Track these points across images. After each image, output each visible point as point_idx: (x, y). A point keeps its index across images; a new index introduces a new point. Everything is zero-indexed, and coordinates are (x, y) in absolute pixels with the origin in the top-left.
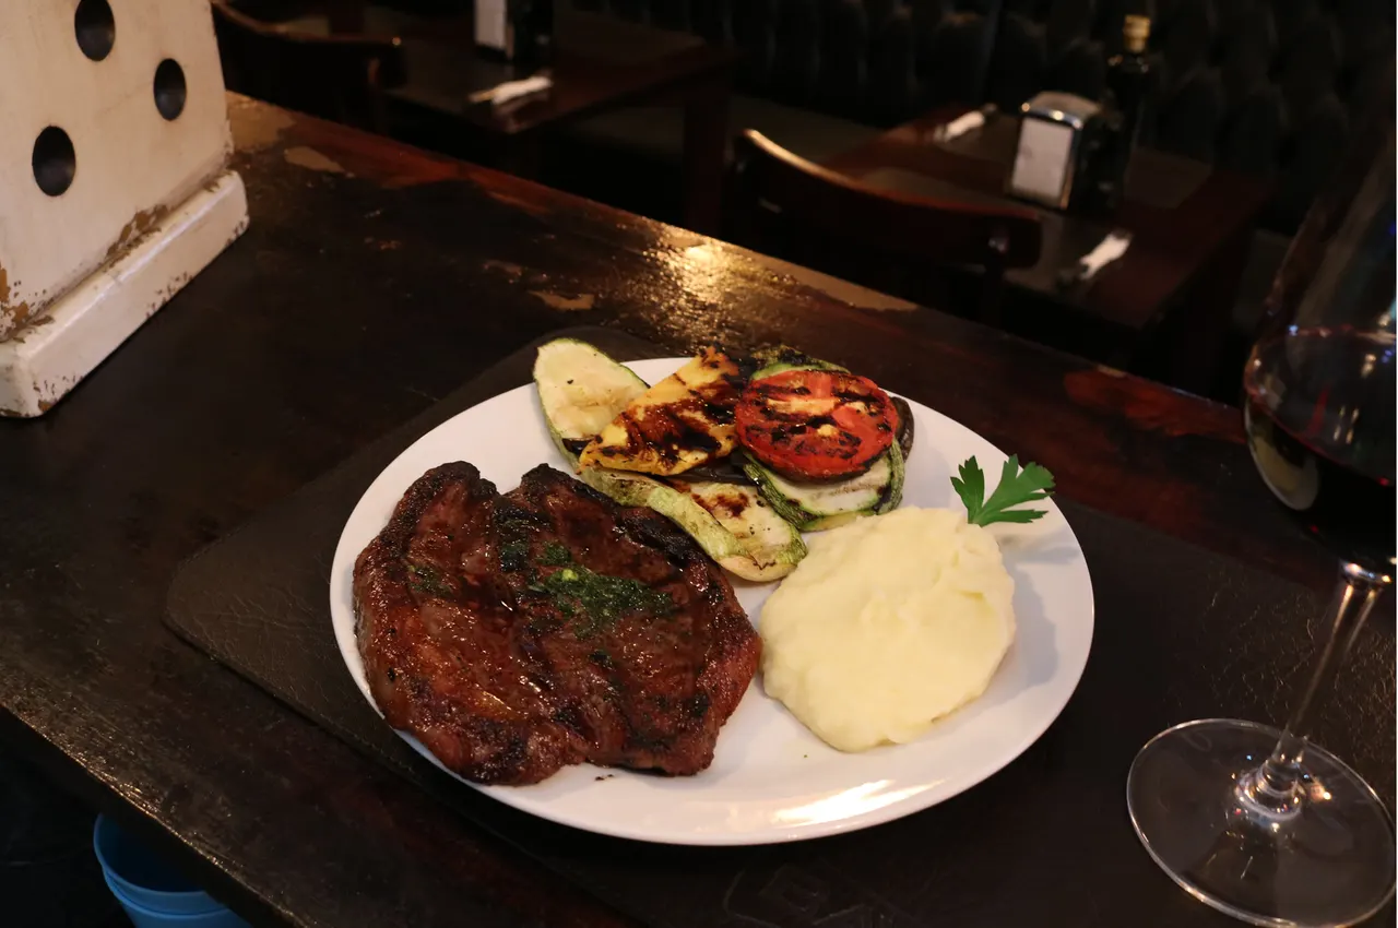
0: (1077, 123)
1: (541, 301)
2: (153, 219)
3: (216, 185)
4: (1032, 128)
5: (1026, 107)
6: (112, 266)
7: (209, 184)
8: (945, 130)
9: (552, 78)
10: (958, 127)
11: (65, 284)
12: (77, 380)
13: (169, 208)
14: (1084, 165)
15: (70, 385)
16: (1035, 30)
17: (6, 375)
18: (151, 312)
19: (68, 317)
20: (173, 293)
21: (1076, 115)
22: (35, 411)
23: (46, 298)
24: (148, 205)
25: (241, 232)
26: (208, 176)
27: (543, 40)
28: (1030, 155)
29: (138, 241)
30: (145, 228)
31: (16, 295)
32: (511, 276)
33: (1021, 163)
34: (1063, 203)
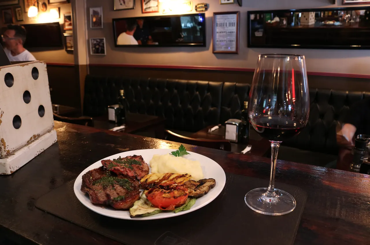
0: (238, 125)
1: (119, 150)
2: (37, 137)
3: (51, 132)
4: (228, 126)
5: (226, 122)
6: (28, 145)
7: (49, 131)
8: (211, 130)
9: (125, 126)
10: (213, 129)
11: (18, 147)
12: (19, 168)
13: (40, 135)
14: (240, 133)
15: (18, 169)
16: (228, 109)
17: (4, 165)
18: (36, 156)
19: (18, 154)
20: (41, 152)
21: (237, 123)
22: (10, 173)
23: (14, 150)
24: (36, 134)
25: (55, 142)
27: (123, 118)
28: (228, 132)
29: (33, 141)
30: (35, 138)
31: (7, 148)
32: (112, 146)
33: (227, 134)
34: (237, 141)
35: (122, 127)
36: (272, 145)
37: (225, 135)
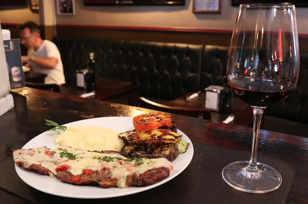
0: (219, 92)
1: (82, 117)
3: (6, 96)
4: (208, 94)
5: (206, 89)
7: (4, 96)
8: (189, 97)
9: (96, 92)
10: (192, 97)
14: (222, 102)
16: (210, 76)
21: (218, 90)
25: (12, 108)
26: (4, 94)
27: (93, 84)
28: (208, 100)
32: (75, 113)
33: (207, 102)
34: (218, 110)
35: (92, 94)
36: (255, 112)
37: (204, 103)
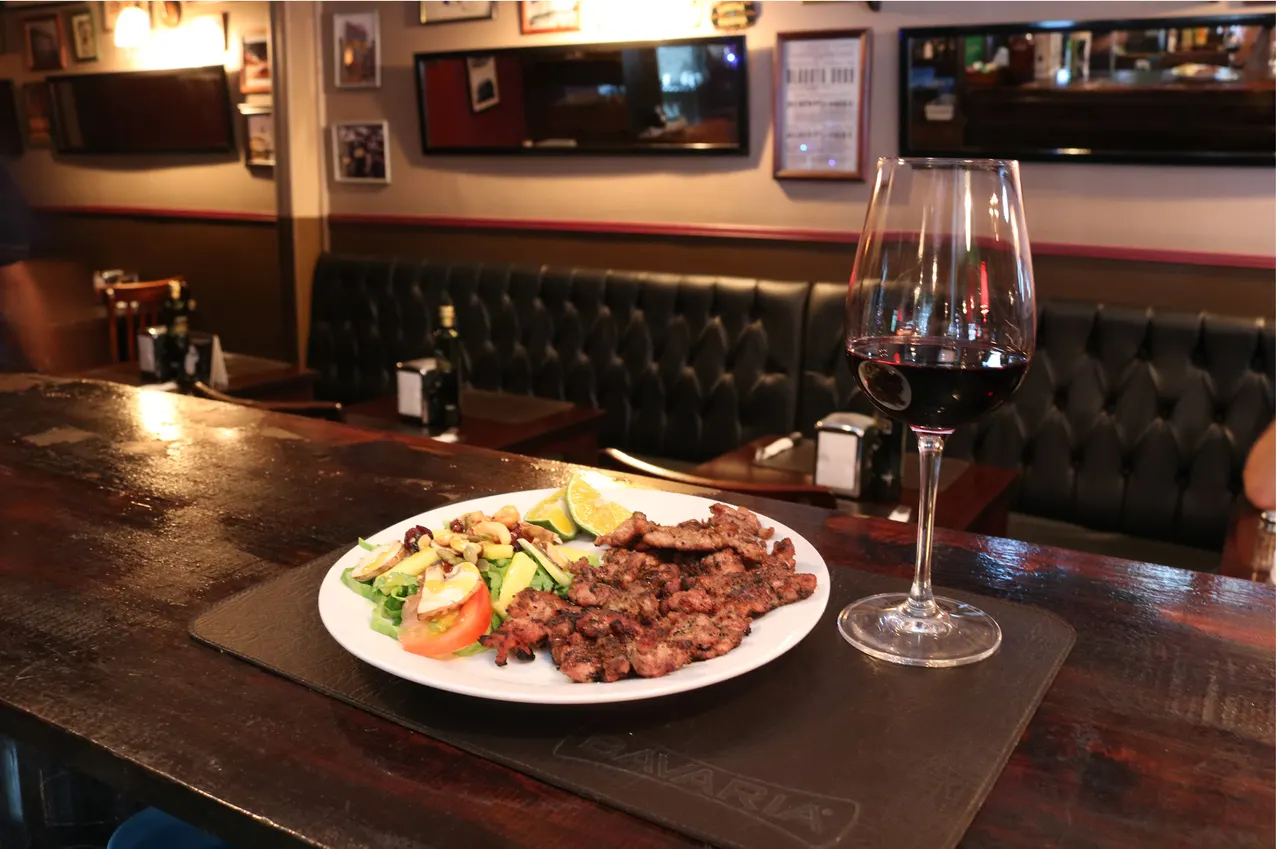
0: (860, 433)
4: (825, 439)
5: (820, 424)
8: (763, 452)
9: (458, 434)
10: (773, 449)
14: (869, 464)
16: (829, 382)
21: (858, 427)
27: (450, 408)
28: (827, 458)
32: (426, 486)
33: (821, 466)
34: (857, 494)
35: (448, 438)
37: (813, 471)
